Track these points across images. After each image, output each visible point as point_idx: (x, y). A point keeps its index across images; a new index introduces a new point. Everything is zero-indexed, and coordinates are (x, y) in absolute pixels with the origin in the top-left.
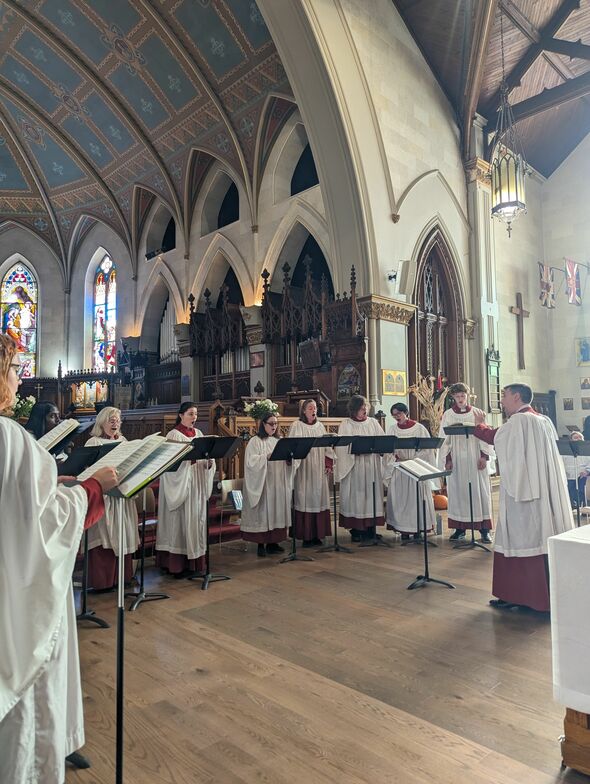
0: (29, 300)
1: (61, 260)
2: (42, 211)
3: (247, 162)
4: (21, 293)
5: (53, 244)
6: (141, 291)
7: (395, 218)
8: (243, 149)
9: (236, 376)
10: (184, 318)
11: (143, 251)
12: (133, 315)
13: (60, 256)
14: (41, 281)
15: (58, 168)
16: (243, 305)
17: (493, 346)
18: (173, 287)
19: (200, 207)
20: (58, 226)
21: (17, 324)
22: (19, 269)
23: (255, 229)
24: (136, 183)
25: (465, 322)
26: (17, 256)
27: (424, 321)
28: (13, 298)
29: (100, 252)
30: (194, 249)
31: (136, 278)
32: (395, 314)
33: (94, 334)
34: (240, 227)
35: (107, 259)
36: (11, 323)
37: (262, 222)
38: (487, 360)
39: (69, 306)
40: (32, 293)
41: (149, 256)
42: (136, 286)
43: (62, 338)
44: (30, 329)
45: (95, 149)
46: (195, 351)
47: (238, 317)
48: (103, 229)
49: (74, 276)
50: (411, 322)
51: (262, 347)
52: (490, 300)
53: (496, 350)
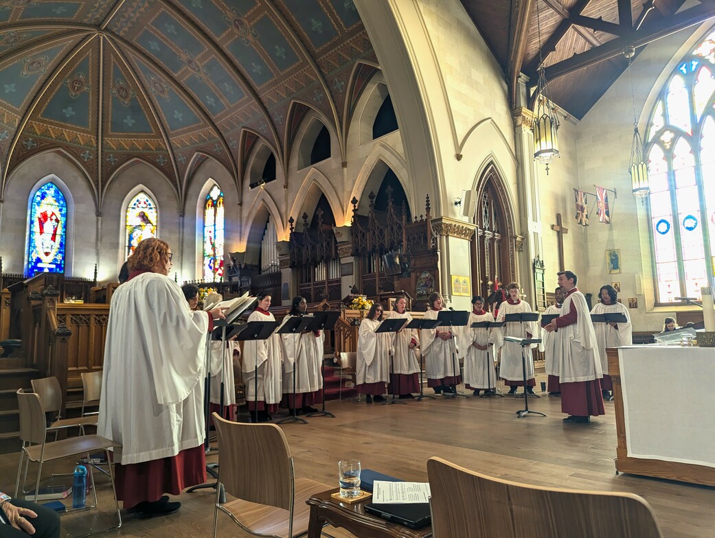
0: (150, 223)
1: (177, 189)
2: (163, 149)
3: (338, 112)
5: (170, 176)
6: (245, 214)
7: (459, 157)
8: (334, 102)
9: (328, 283)
10: (284, 236)
11: (247, 182)
12: (238, 234)
13: (176, 186)
14: (160, 207)
15: (178, 115)
16: (335, 225)
17: (538, 257)
18: (274, 211)
19: (297, 146)
20: (175, 161)
22: (142, 197)
23: (344, 165)
24: (243, 127)
25: (516, 238)
26: (140, 186)
27: (483, 237)
29: (210, 182)
30: (292, 181)
31: (241, 204)
32: (460, 232)
33: (204, 250)
34: (332, 163)
35: (216, 188)
36: (134, 242)
37: (349, 159)
38: (534, 268)
39: (183, 227)
41: (252, 186)
42: (241, 210)
43: (177, 254)
45: (210, 101)
46: (294, 263)
47: (331, 235)
48: (212, 163)
49: (188, 202)
50: (473, 238)
51: (351, 259)
52: (535, 219)
53: (541, 260)
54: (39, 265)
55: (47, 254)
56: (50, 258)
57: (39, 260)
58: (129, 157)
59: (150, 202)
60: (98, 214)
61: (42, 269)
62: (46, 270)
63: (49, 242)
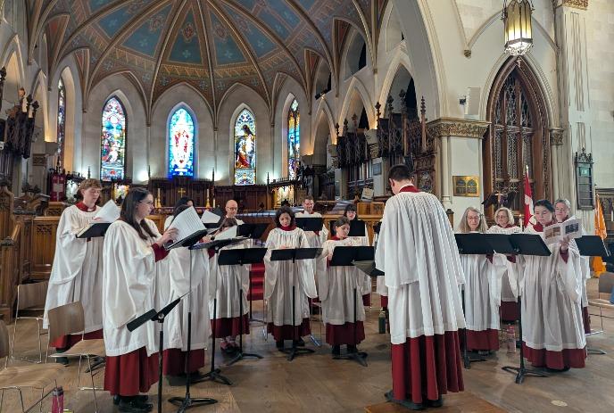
0: (251, 133)
1: (268, 105)
2: (254, 74)
3: (366, 22)
4: (246, 129)
5: (262, 94)
6: (313, 122)
7: (468, 54)
10: (334, 140)
11: (314, 94)
12: (309, 139)
13: (265, 99)
14: (258, 120)
15: (260, 44)
16: (368, 128)
17: (583, 150)
19: (344, 58)
20: (265, 82)
21: (244, 150)
22: (245, 113)
23: (375, 71)
24: (305, 47)
25: (551, 131)
26: (243, 105)
27: (503, 134)
28: (242, 133)
29: (290, 96)
30: (342, 88)
31: (310, 114)
32: (467, 129)
33: (289, 153)
34: (367, 70)
35: (295, 102)
36: (240, 149)
37: (380, 66)
38: (576, 163)
39: (274, 136)
40: (253, 128)
41: (317, 97)
42: (311, 118)
43: (270, 157)
44: (252, 152)
45: (279, 29)
46: (341, 164)
48: (291, 80)
49: (277, 114)
51: (380, 160)
53: (587, 153)
54: (176, 170)
55: (181, 162)
56: (183, 165)
57: (176, 166)
58: (233, 82)
59: (251, 117)
60: (215, 129)
61: (178, 172)
62: (181, 174)
63: (183, 153)
